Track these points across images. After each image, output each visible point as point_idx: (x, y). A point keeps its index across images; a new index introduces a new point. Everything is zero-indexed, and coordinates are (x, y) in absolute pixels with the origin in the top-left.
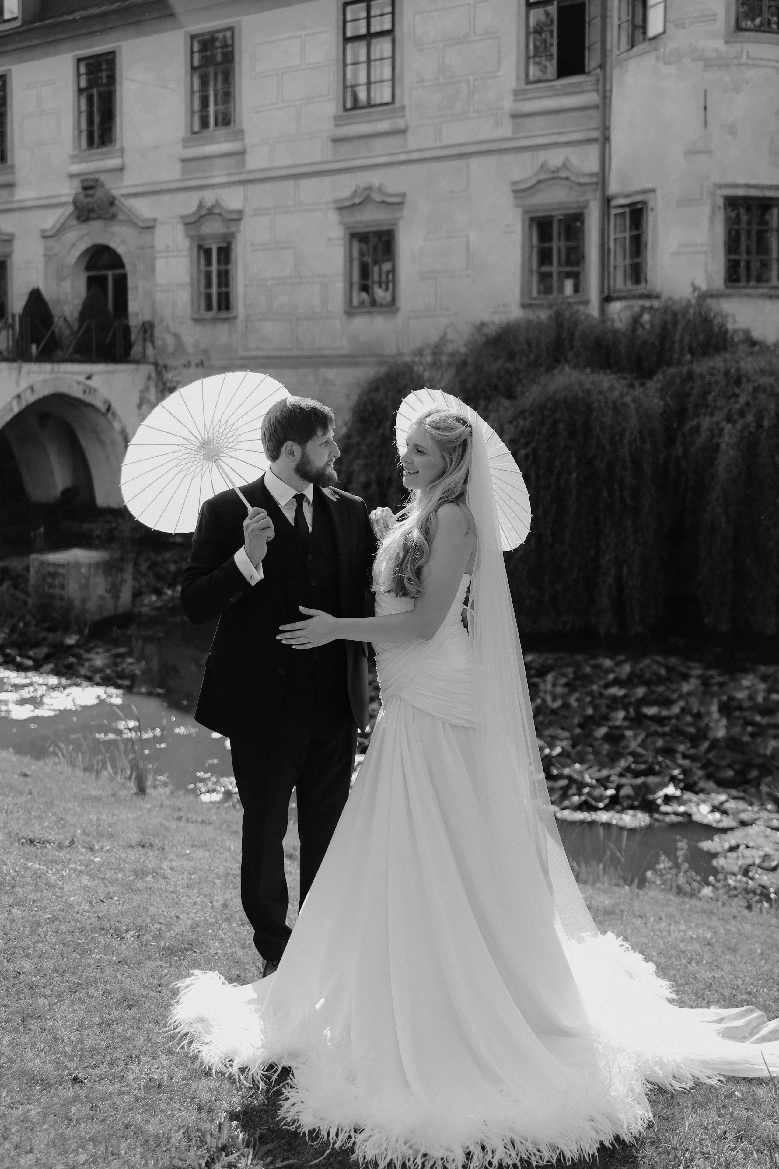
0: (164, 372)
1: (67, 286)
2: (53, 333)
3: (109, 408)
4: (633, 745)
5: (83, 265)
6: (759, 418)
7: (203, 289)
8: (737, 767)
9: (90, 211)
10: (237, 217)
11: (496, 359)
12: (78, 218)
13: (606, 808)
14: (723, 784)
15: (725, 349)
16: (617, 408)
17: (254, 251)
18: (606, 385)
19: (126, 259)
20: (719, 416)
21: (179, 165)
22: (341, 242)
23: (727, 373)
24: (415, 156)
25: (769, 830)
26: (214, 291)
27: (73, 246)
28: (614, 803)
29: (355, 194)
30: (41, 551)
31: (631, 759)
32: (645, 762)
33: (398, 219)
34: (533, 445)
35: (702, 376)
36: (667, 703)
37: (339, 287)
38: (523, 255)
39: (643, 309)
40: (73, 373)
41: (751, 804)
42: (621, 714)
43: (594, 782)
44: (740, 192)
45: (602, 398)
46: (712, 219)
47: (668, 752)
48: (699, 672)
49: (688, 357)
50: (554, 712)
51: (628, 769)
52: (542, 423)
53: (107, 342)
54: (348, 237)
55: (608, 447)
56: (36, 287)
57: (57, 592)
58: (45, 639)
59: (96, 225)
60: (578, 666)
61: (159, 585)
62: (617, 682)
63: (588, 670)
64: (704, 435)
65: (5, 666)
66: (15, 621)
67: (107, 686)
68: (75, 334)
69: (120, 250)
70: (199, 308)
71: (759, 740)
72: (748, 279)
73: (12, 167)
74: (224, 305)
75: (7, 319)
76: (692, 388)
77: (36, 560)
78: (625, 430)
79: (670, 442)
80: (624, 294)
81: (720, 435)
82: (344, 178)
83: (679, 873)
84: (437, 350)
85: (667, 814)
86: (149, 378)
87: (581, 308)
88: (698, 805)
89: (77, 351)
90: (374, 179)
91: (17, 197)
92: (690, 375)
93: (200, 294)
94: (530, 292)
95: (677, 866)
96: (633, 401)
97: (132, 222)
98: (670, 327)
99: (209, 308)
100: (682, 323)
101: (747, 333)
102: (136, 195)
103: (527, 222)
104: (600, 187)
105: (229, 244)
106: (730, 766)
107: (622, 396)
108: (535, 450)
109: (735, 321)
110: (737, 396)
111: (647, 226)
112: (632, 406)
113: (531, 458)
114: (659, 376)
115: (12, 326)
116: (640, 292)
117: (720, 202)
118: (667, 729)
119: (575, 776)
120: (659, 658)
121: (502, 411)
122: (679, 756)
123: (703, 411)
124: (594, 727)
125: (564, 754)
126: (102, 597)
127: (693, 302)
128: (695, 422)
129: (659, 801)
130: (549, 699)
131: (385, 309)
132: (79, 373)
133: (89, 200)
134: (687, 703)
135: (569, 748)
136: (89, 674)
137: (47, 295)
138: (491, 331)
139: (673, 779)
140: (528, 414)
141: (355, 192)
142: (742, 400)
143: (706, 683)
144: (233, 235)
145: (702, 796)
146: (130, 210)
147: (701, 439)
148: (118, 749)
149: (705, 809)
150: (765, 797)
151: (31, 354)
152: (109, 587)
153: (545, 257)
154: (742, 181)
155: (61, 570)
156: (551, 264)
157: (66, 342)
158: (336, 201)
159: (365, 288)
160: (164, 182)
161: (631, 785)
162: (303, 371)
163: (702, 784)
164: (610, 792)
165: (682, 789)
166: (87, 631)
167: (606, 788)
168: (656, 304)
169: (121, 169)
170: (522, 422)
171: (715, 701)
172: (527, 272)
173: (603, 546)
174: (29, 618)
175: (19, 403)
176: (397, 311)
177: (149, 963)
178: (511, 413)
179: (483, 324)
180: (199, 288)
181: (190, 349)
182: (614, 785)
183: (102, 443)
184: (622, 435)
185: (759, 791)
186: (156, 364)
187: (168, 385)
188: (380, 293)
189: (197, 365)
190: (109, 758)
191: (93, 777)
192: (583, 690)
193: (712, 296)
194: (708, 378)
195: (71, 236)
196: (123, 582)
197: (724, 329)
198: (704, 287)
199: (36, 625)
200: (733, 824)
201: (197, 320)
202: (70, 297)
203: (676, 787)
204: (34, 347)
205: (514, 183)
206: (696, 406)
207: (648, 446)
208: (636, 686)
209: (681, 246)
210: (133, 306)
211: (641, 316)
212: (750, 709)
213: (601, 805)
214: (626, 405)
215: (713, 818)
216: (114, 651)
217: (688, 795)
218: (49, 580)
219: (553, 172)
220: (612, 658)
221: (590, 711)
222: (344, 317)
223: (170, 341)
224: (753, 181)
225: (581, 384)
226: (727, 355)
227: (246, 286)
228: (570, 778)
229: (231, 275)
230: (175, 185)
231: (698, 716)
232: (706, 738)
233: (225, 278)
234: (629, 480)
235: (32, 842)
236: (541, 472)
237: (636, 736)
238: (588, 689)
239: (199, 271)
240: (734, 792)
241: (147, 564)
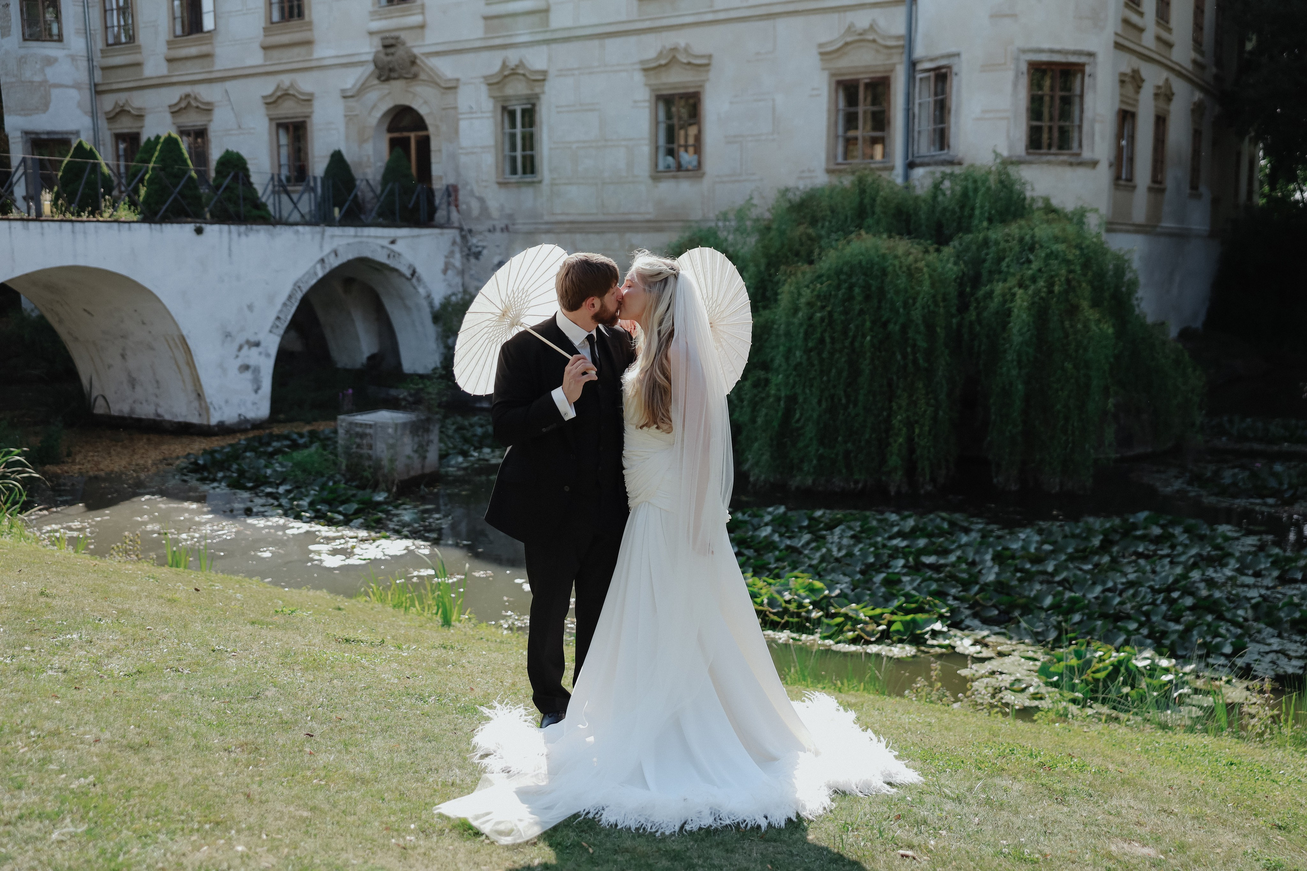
0: (469, 237)
1: (369, 148)
2: (356, 196)
3: (414, 273)
4: (908, 588)
5: (385, 126)
6: (1050, 285)
7: (507, 152)
8: (1002, 607)
9: (391, 70)
10: (541, 78)
11: (800, 224)
12: (379, 78)
13: (878, 641)
14: (987, 622)
15: (1022, 216)
16: (911, 273)
17: (558, 112)
18: (900, 251)
19: (428, 121)
20: (1012, 281)
21: (481, 23)
22: (647, 104)
23: (1021, 240)
24: (722, 16)
25: (1023, 660)
26: (519, 153)
27: (374, 107)
28: (885, 637)
29: (660, 55)
30: (349, 412)
31: (903, 599)
32: (916, 602)
33: (704, 81)
34: (829, 309)
35: (997, 243)
36: (945, 552)
37: (645, 150)
38: (829, 119)
39: (944, 176)
40: (376, 237)
41: (1011, 638)
42: (901, 562)
43: (868, 619)
44: (1044, 57)
45: (896, 262)
46: (1015, 85)
47: (941, 595)
48: (981, 526)
49: (985, 224)
50: (837, 560)
51: (900, 608)
52: (838, 287)
53: (410, 206)
54: (654, 99)
55: (901, 310)
56: (337, 149)
57: (365, 451)
58: (354, 496)
59: (397, 86)
60: (865, 520)
61: (465, 447)
62: (901, 534)
63: (874, 523)
64: (997, 300)
65: (316, 521)
66: (325, 479)
67: (415, 538)
68: (377, 197)
69: (423, 111)
70: (503, 171)
71: (1026, 584)
72: (1050, 146)
73: (310, 23)
74: (528, 169)
75: (309, 182)
76: (987, 254)
77: (343, 420)
78: (918, 293)
79: (963, 308)
80: (926, 160)
81: (1012, 301)
82: (650, 38)
83: (932, 691)
84: (741, 214)
85: (933, 646)
86: (454, 243)
87: (885, 175)
88: (962, 639)
89: (380, 215)
90: (680, 39)
91: (316, 55)
92: (986, 242)
93: (504, 157)
94: (835, 157)
95: (931, 685)
96: (927, 266)
97: (434, 81)
98: (971, 194)
99: (514, 171)
100: (983, 190)
101: (1047, 200)
102: (437, 54)
103: (833, 85)
104: (906, 50)
105: (534, 105)
106: (995, 606)
107: (916, 261)
108: (830, 314)
109: (1033, 190)
110: (1029, 262)
111: (951, 92)
112: (925, 269)
113: (826, 321)
114: (955, 243)
115: (313, 190)
116: (943, 157)
117: (1024, 67)
118: (942, 575)
119: (851, 614)
120: (944, 514)
121: (799, 275)
122: (950, 598)
123: (996, 276)
124: (874, 573)
125: (842, 595)
126: (409, 457)
127: (993, 169)
128: (988, 287)
129: (927, 636)
130: (835, 550)
131: (690, 173)
132: (383, 237)
133: (389, 58)
134: (963, 552)
135: (848, 591)
136: (397, 527)
137: (348, 157)
138: (796, 198)
139: (941, 617)
140: (824, 279)
141: (661, 53)
142: (1035, 266)
143: (985, 535)
144: (537, 97)
145: (966, 632)
146: (432, 69)
147: (994, 304)
148: (425, 589)
149: (967, 642)
150: (1023, 632)
151: (334, 218)
152: (416, 447)
153: (851, 121)
154: (1046, 46)
155: (368, 431)
156: (856, 128)
157: (369, 206)
158: (642, 62)
159: (671, 152)
160: (466, 41)
161: (901, 621)
162: (609, 236)
163: (968, 622)
164: (883, 627)
165: (949, 626)
166: (394, 489)
167: (879, 625)
168: (957, 170)
169: (422, 27)
170: (819, 286)
171: (991, 551)
172: (833, 137)
173: (895, 407)
174: (338, 477)
175: (323, 268)
176: (703, 175)
177: (447, 716)
178: (809, 276)
179: (787, 190)
180: (503, 150)
181: (495, 214)
182: (885, 622)
183: (407, 309)
184: (915, 300)
185: (1019, 627)
186: (461, 229)
187: (474, 250)
188: (687, 158)
189: (502, 230)
190: (417, 596)
191: (402, 613)
192: (868, 541)
193: (1012, 163)
194: (1003, 245)
195: (372, 96)
196: (429, 442)
197: (1022, 196)
198: (1005, 153)
199: (345, 483)
200: (993, 655)
201: (502, 184)
202: (372, 160)
203: (943, 623)
204: (337, 211)
205: (821, 45)
206: (990, 272)
207: (942, 310)
208: (918, 538)
209: (984, 112)
210: (438, 168)
211: (942, 182)
212: (1022, 557)
213: (873, 639)
214: (919, 270)
215: (973, 650)
216: (422, 508)
217: (953, 632)
218: (358, 440)
219: (860, 34)
220: (897, 512)
221: (871, 560)
222: (650, 181)
223: (475, 205)
224: (1057, 47)
225: (877, 249)
226: (1023, 222)
227: (551, 149)
228: (846, 616)
229: (536, 137)
230: (478, 44)
231: (973, 564)
232: (977, 583)
233: (529, 141)
234: (922, 344)
235: (347, 640)
236: (836, 335)
237: (912, 581)
238: (872, 541)
239: (504, 134)
240: (997, 629)
241: (454, 427)
